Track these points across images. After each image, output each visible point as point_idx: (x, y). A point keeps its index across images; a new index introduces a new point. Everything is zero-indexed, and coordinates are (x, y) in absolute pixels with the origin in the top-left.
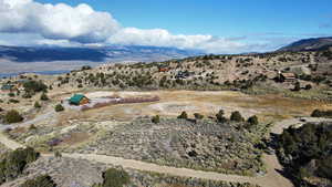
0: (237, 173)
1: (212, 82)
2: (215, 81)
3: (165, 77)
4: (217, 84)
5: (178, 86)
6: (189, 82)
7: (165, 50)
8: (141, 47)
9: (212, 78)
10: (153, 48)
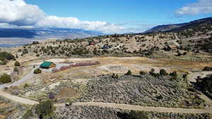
0: (195, 108)
1: (126, 52)
2: (127, 51)
3: (95, 49)
4: (130, 53)
5: (106, 54)
6: (112, 51)
7: (76, 31)
8: (61, 29)
9: (124, 49)
10: (68, 30)
